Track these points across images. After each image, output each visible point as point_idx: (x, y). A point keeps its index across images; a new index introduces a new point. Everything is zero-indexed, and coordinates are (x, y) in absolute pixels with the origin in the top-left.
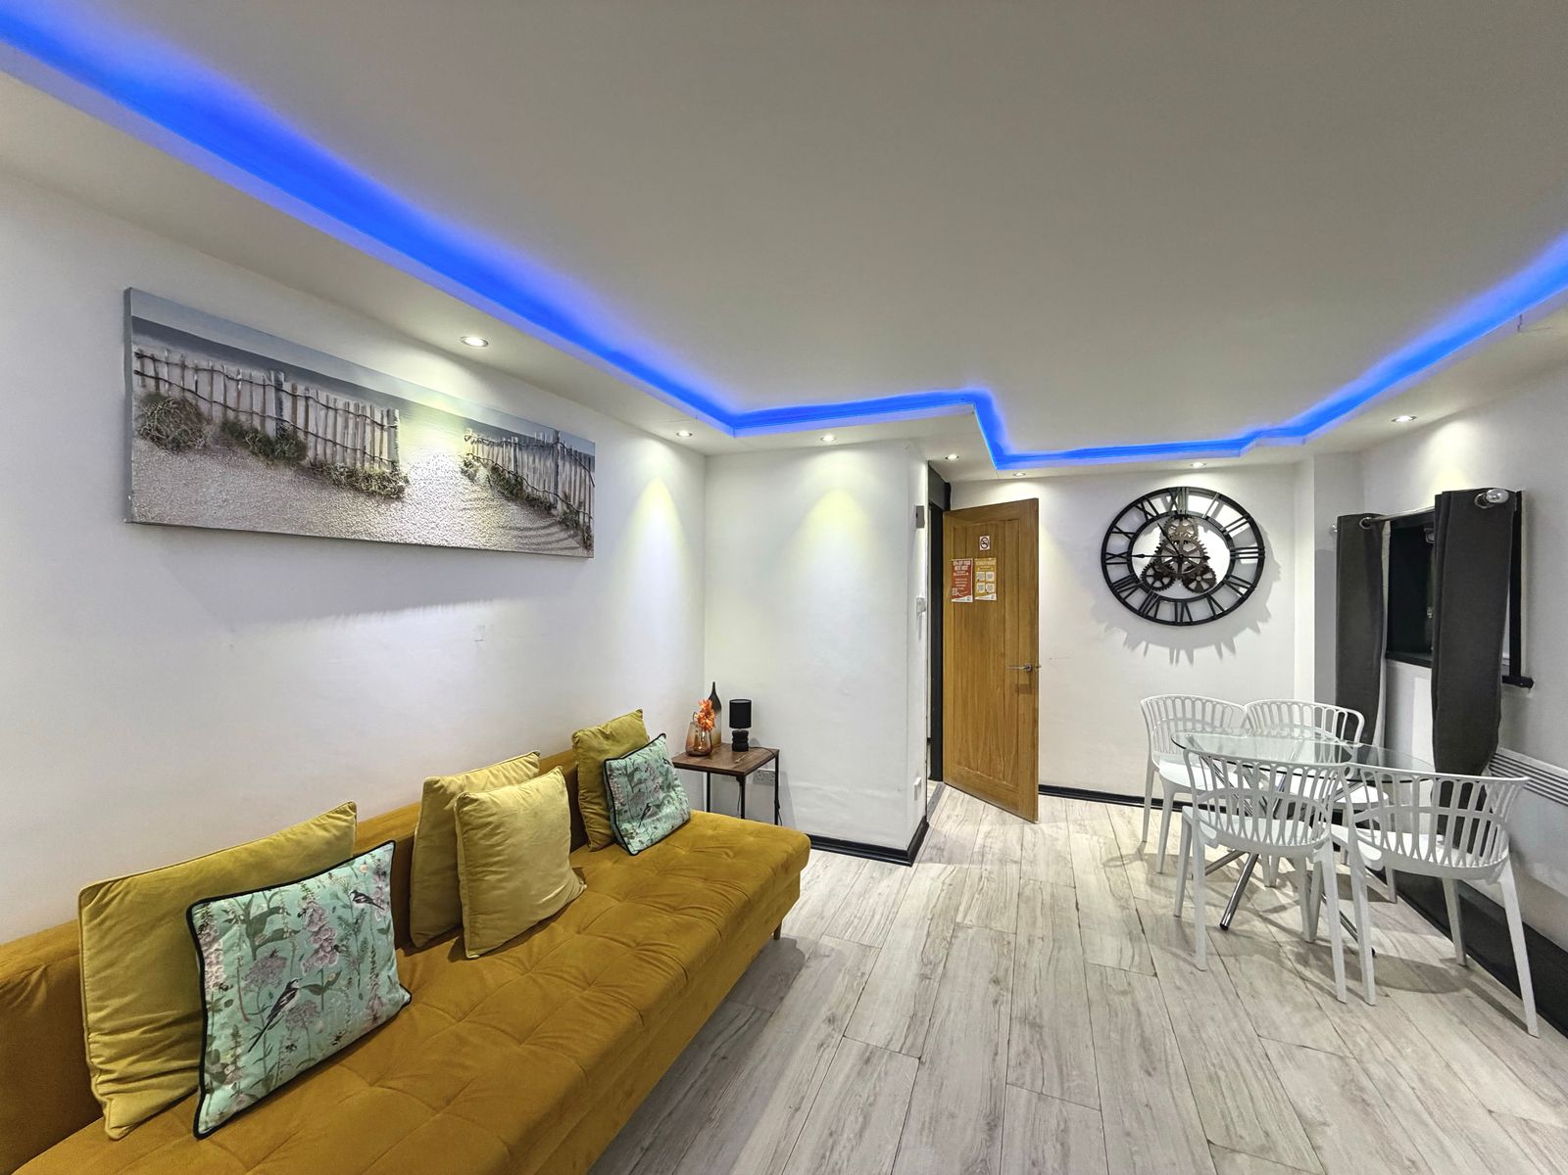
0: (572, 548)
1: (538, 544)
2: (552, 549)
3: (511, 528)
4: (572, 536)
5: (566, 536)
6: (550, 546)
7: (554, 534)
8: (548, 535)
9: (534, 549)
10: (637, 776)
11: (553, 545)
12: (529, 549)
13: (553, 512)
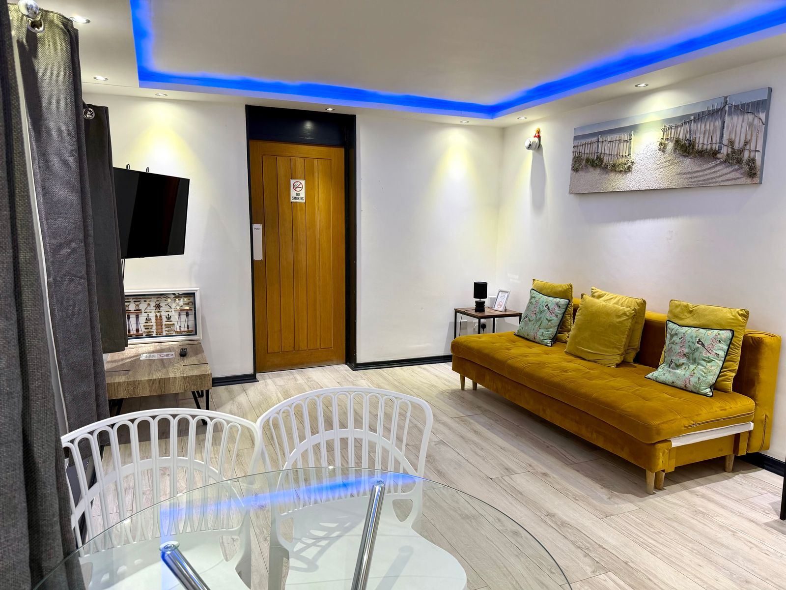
0: (735, 179)
1: (705, 180)
2: (716, 182)
3: (685, 174)
4: (736, 170)
5: (730, 170)
6: (713, 180)
7: (719, 171)
8: (713, 173)
9: (701, 184)
10: (674, 338)
11: (718, 179)
12: (697, 184)
13: (719, 156)
